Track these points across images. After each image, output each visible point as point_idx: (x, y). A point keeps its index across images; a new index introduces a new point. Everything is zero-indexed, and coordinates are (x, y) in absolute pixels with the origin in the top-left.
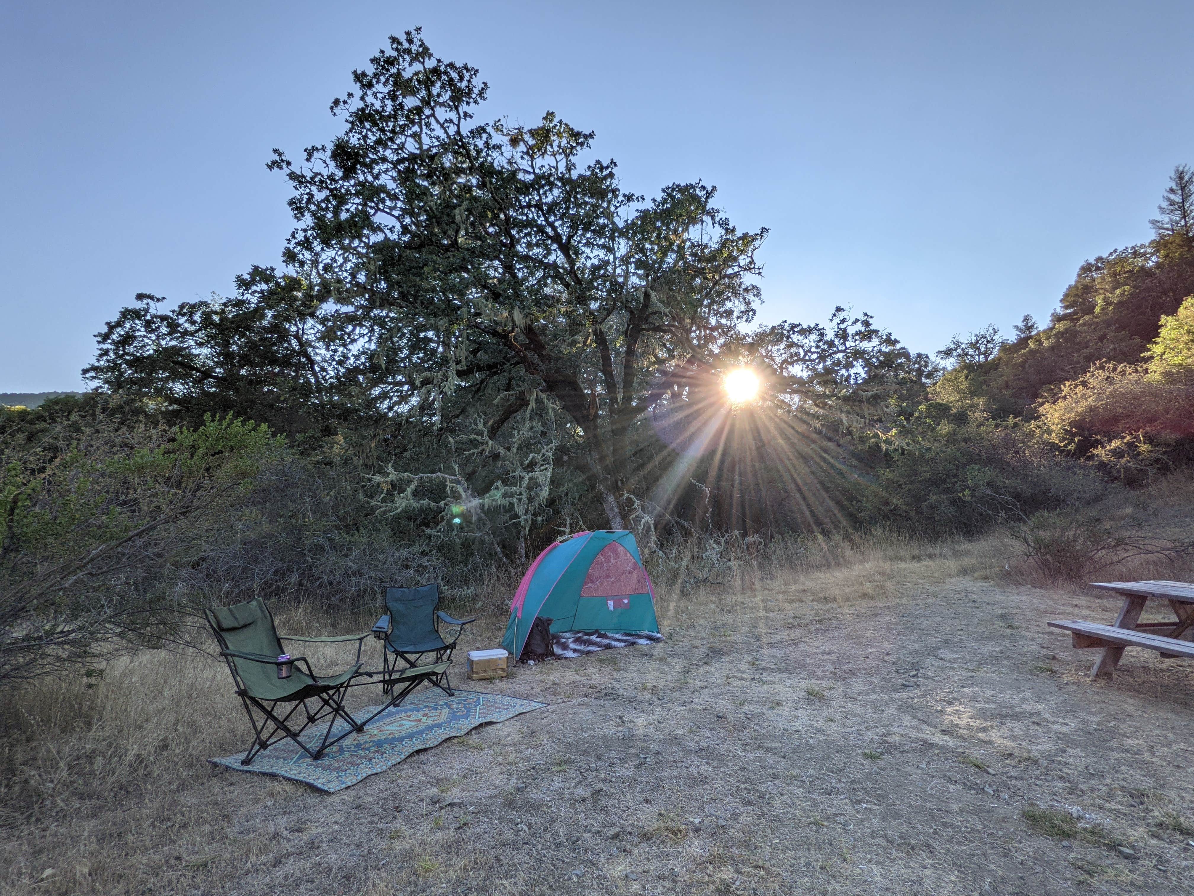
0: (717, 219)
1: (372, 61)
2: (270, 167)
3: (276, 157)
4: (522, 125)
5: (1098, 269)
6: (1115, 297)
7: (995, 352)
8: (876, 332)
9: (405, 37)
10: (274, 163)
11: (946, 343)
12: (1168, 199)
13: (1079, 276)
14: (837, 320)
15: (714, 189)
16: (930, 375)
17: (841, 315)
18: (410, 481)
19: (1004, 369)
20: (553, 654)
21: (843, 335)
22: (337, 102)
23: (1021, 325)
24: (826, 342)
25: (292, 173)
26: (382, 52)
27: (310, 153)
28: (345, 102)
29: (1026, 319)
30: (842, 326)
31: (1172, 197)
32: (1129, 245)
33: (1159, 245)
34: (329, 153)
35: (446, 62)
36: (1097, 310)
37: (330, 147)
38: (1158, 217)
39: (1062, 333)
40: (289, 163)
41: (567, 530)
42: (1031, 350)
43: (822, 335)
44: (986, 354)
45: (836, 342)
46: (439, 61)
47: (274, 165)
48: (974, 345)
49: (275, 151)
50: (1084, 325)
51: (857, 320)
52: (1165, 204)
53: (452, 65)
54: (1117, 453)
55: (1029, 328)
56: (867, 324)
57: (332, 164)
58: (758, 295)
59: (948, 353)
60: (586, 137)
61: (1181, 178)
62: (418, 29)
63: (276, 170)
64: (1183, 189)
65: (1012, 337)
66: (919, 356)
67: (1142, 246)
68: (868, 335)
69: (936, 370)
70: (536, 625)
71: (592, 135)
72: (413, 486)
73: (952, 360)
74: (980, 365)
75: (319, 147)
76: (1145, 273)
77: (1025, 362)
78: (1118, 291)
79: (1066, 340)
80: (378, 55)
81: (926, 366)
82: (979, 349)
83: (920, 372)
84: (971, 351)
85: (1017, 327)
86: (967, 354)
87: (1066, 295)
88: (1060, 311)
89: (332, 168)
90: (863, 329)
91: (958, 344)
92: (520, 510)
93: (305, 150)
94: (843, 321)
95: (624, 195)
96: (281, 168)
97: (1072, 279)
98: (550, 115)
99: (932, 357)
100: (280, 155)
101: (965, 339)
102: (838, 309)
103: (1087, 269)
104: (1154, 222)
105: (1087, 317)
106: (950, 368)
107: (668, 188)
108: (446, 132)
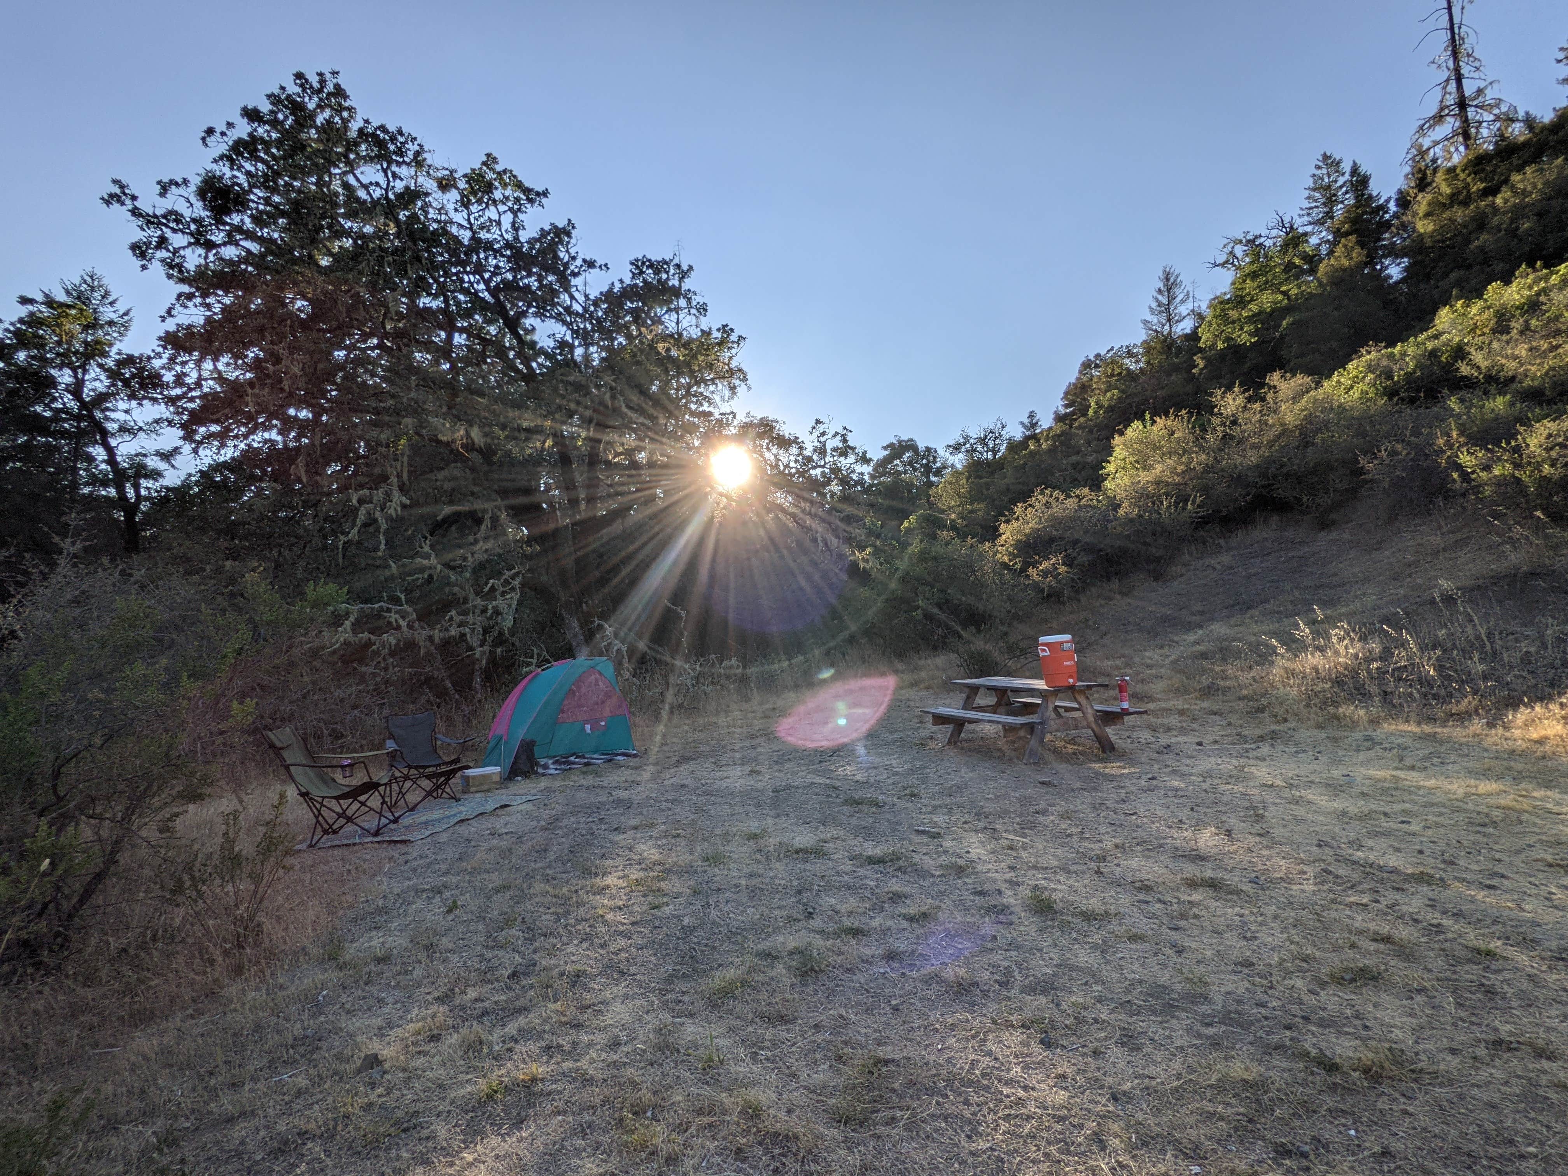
0: (694, 303)
1: (269, 96)
2: (108, 203)
3: (117, 190)
4: (454, 167)
5: (1097, 366)
6: (1105, 401)
7: (1003, 448)
8: (853, 449)
9: (317, 78)
10: (111, 196)
11: (955, 437)
12: (1157, 300)
13: (1080, 372)
14: (816, 433)
15: (691, 268)
16: (938, 473)
17: (821, 427)
18: (348, 614)
19: (1009, 471)
20: (536, 773)
21: (821, 451)
22: (210, 131)
23: (1026, 421)
24: (804, 457)
25: (136, 208)
26: (283, 88)
27: (164, 188)
28: (223, 134)
29: (1031, 416)
30: (822, 439)
31: (1160, 297)
32: (1125, 344)
33: (1148, 347)
34: (193, 188)
35: (376, 124)
36: (1091, 412)
37: (196, 181)
38: (1149, 317)
39: (1059, 436)
40: (134, 198)
41: (534, 661)
42: (1031, 452)
43: (801, 448)
44: (994, 451)
45: (815, 457)
46: (367, 121)
47: (110, 199)
48: (982, 441)
49: (115, 182)
50: (1079, 427)
51: (837, 433)
52: (1154, 305)
53: (383, 128)
54: (1045, 573)
55: (1034, 425)
56: (845, 440)
57: (198, 204)
58: (744, 380)
59: (957, 448)
60: (538, 194)
61: (1168, 279)
62: (335, 73)
63: (116, 206)
64: (1169, 290)
65: (1017, 433)
66: (928, 449)
67: (1135, 346)
68: (845, 451)
69: (944, 467)
70: (521, 746)
71: (545, 194)
72: (352, 619)
73: (961, 456)
74: (988, 463)
75: (180, 181)
76: (1131, 376)
77: (1025, 464)
78: (1109, 394)
79: (1061, 443)
80: (276, 91)
81: (935, 462)
82: (987, 445)
83: (928, 469)
84: (979, 447)
85: (1022, 423)
86: (975, 450)
87: (1066, 393)
88: (1062, 411)
89: (199, 210)
90: (840, 445)
91: (967, 438)
92: (474, 641)
93: (159, 183)
94: (823, 434)
95: (584, 261)
96: (123, 204)
97: (1072, 375)
98: (490, 160)
99: (941, 452)
100: (122, 187)
101: (975, 433)
102: (818, 422)
103: (1087, 365)
104: (1145, 322)
105: (1082, 420)
106: (959, 466)
107: (637, 260)
108: (369, 193)
